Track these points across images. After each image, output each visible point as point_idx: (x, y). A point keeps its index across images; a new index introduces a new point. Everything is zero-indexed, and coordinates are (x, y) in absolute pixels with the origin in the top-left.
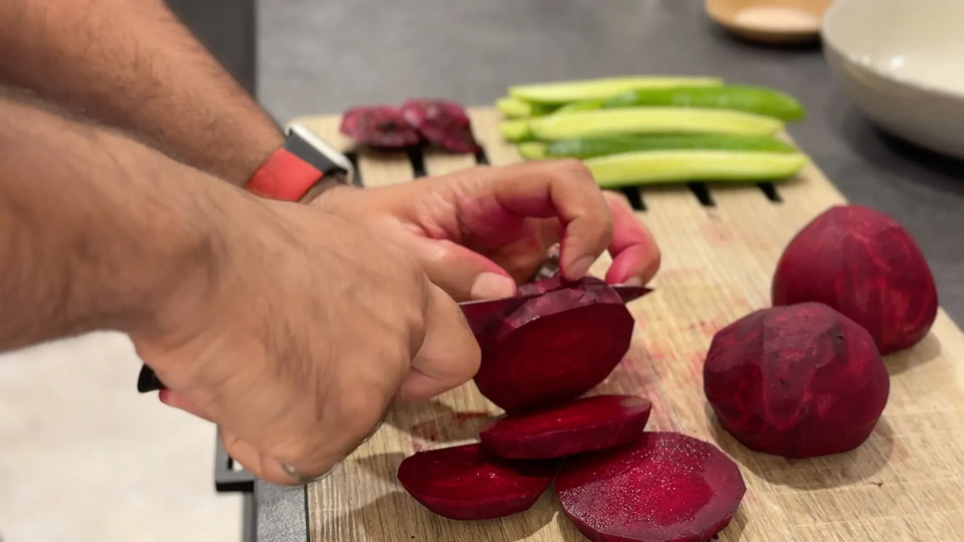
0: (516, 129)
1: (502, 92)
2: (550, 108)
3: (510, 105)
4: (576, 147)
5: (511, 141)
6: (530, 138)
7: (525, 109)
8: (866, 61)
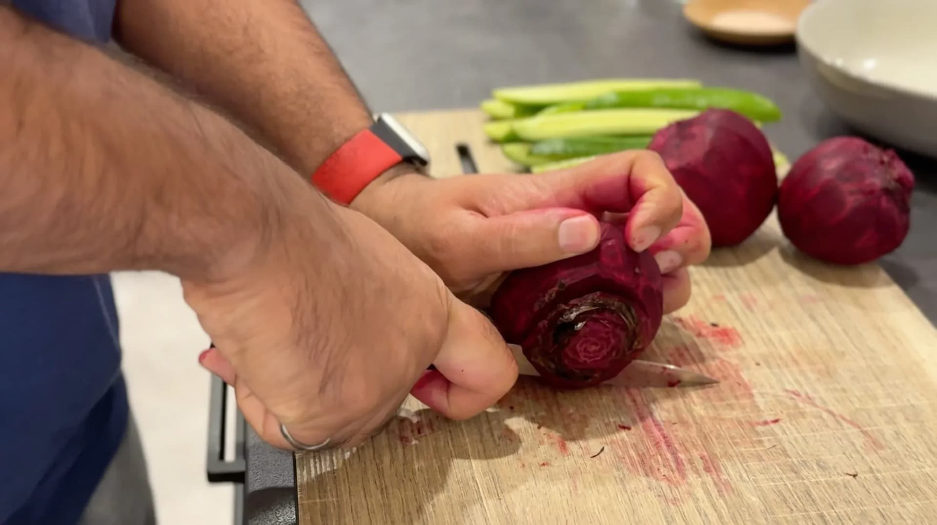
0: (500, 130)
1: (487, 94)
2: (532, 109)
3: (494, 106)
4: (559, 147)
5: (495, 142)
6: (513, 138)
7: (510, 111)
8: (839, 62)
